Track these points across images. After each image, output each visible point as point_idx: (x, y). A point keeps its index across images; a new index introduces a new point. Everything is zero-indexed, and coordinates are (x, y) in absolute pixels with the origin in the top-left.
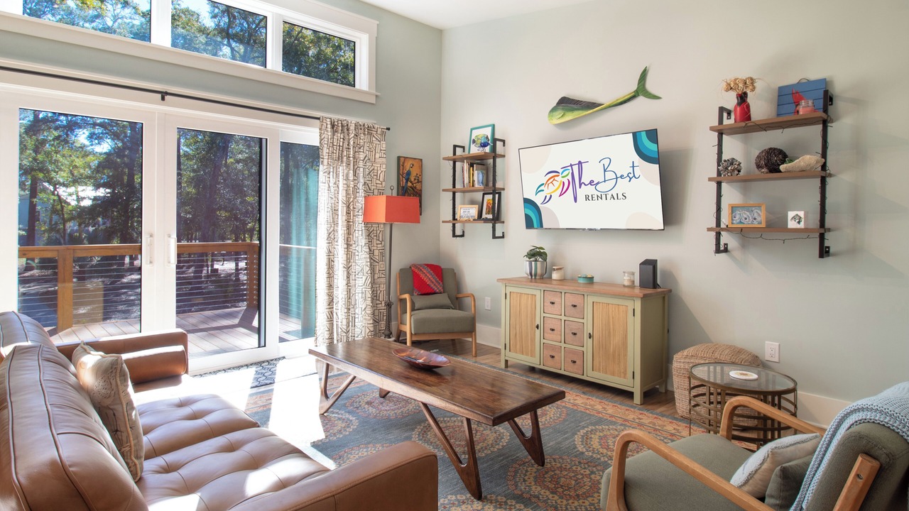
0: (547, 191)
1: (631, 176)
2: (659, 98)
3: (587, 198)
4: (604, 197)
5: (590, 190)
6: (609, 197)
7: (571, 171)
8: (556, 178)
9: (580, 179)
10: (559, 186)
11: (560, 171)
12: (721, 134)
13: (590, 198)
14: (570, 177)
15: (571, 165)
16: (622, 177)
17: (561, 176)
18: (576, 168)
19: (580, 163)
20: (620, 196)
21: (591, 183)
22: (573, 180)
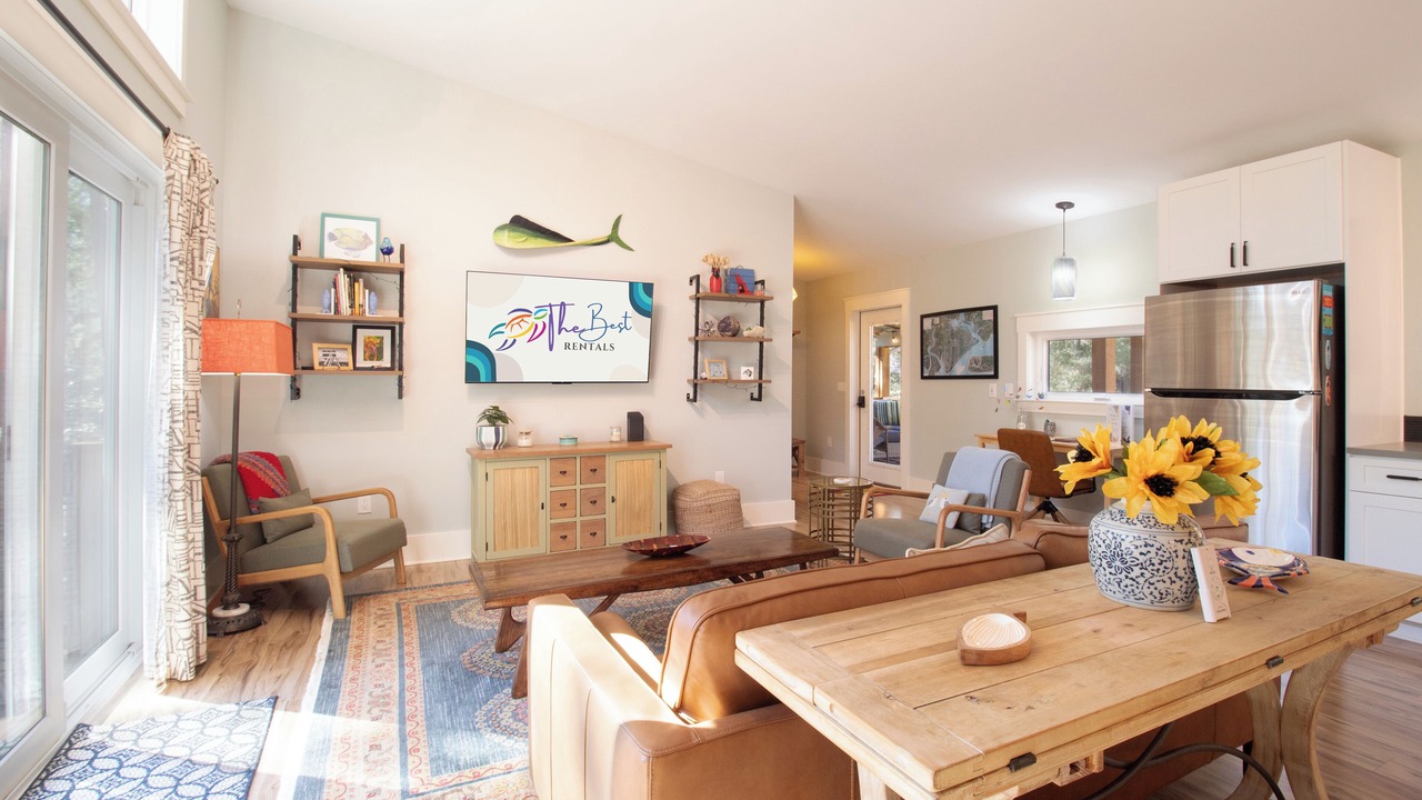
0: (508, 334)
1: (622, 326)
2: (632, 250)
3: (567, 346)
4: (588, 346)
5: (573, 338)
6: (594, 347)
7: (549, 313)
8: (525, 319)
9: (561, 323)
10: (530, 329)
11: (534, 311)
12: (698, 299)
13: (571, 347)
14: (547, 320)
15: (550, 306)
16: (612, 326)
17: (533, 316)
18: (556, 311)
19: (563, 304)
20: (608, 347)
21: (574, 329)
22: (551, 323)
